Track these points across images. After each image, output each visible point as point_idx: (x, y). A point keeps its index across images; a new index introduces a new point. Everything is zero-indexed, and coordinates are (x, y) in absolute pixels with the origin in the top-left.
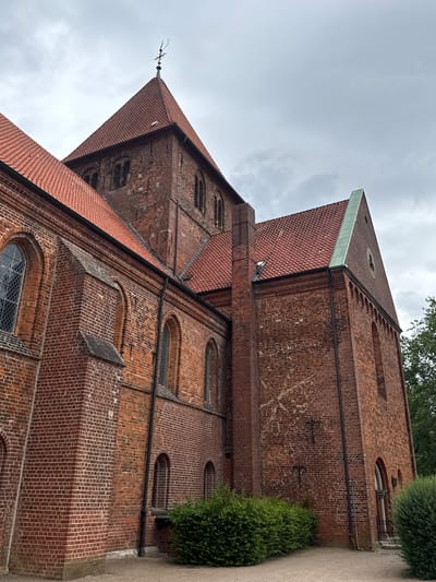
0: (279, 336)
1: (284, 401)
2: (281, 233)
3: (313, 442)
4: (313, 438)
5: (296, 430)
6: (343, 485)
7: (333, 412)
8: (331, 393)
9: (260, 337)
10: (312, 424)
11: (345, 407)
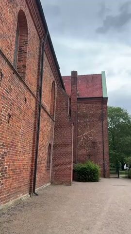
0: (85, 116)
1: (85, 136)
2: (80, 81)
3: (94, 148)
4: (94, 147)
5: (89, 145)
6: (102, 160)
7: (101, 140)
8: (101, 134)
9: (79, 116)
10: (94, 143)
11: (104, 139)
